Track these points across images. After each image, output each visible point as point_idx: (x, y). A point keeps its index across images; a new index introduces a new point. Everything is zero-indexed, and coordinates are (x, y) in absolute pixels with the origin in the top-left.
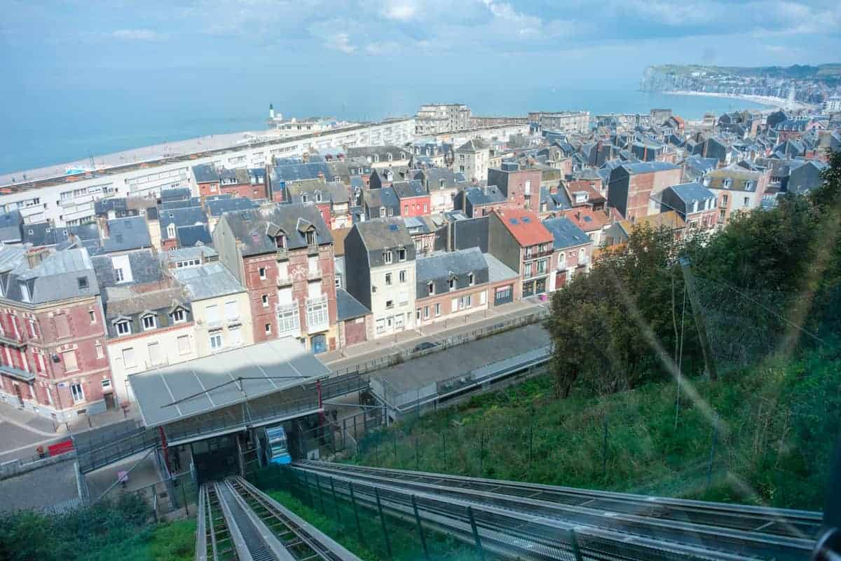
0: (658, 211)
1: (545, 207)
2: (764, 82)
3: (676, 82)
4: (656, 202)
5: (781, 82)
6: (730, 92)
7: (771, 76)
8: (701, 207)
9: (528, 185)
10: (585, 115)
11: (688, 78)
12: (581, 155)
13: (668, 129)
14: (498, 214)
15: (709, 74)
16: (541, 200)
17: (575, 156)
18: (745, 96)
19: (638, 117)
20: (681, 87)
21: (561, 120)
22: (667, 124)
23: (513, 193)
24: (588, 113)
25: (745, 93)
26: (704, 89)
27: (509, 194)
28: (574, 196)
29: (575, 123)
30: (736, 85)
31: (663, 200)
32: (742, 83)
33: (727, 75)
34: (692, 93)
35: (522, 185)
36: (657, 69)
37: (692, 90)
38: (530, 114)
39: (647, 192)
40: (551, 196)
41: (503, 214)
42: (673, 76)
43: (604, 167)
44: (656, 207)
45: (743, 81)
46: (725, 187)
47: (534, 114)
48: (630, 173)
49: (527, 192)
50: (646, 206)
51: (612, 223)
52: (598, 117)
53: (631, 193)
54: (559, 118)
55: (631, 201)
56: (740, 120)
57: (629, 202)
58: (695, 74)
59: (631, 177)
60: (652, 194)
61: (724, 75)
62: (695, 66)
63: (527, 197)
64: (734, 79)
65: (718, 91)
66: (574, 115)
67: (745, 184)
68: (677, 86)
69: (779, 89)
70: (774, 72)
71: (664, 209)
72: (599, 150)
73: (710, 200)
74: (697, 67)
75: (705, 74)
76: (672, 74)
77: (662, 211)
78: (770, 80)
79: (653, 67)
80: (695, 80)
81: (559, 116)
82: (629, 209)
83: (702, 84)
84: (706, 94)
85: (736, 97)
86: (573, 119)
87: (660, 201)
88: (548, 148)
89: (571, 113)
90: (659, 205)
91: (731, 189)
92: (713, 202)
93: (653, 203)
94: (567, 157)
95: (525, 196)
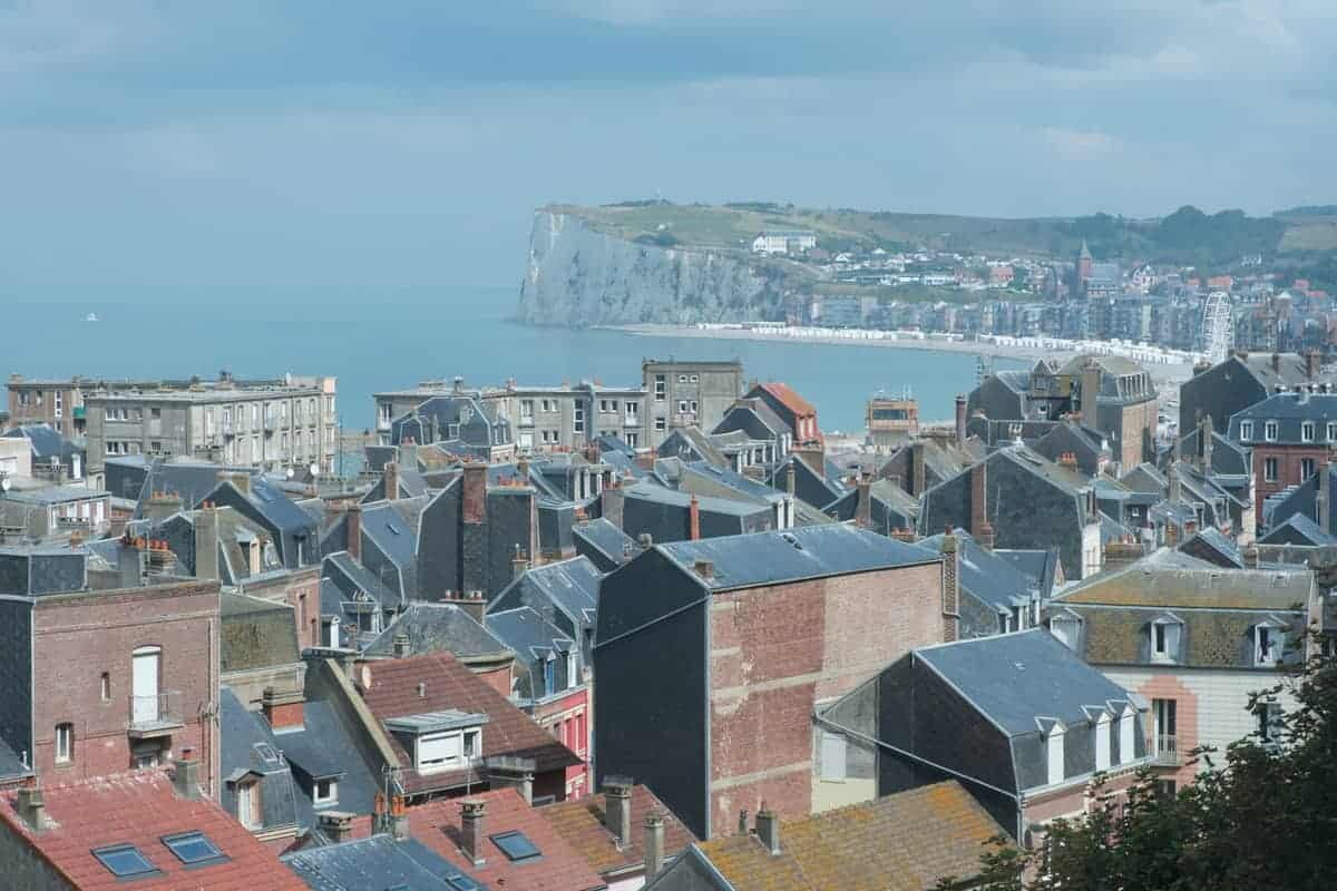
0: (866, 789)
1: (247, 802)
2: (1071, 279)
3: (687, 285)
4: (852, 741)
5: (1143, 283)
6: (935, 324)
7: (1100, 254)
8: (1078, 757)
9: (145, 674)
10: (316, 393)
11: (741, 262)
12: (358, 564)
13: (752, 443)
14: (19, 822)
15: (830, 246)
16: (226, 767)
17: (330, 568)
18: (1005, 341)
19: (583, 399)
20: (712, 302)
21: (196, 411)
22: (739, 420)
23: (63, 727)
24: (329, 385)
25: (999, 328)
26: (815, 310)
27: (40, 730)
28: (406, 740)
29: (268, 434)
30: (956, 295)
31: (886, 728)
32: (979, 286)
33: (909, 249)
34: (766, 330)
35: (112, 678)
36: (589, 222)
37: (764, 316)
38: (20, 390)
39: (798, 689)
40: (279, 742)
41: (47, 821)
42: (671, 254)
43: (514, 599)
44: (854, 771)
45: (984, 274)
46: (1160, 658)
47: (40, 389)
48: (707, 583)
49: (145, 716)
50: (799, 767)
51: (651, 861)
52: (387, 402)
53: (725, 696)
54: (187, 405)
55: (726, 741)
56: (1062, 405)
57: (718, 747)
58: (769, 245)
59: (716, 607)
60: (822, 702)
61: (894, 248)
62: (762, 208)
63: (146, 747)
64: (941, 267)
65: (877, 321)
66: (255, 392)
67: (1250, 633)
68: (692, 301)
69: (1147, 310)
70: (1103, 235)
71: (897, 773)
72: (469, 519)
73: (1115, 721)
74: (771, 214)
75: (808, 242)
76: (665, 241)
77: (885, 789)
78: (1099, 273)
79: (569, 210)
80: (770, 270)
81: (180, 395)
82: (721, 785)
83: (807, 288)
84: (826, 333)
85: (966, 346)
86: (253, 411)
87: (868, 732)
88: (189, 516)
89: (240, 385)
90: (869, 758)
91: (1185, 666)
92: (1127, 727)
93: (831, 751)
94: (294, 566)
95: (137, 742)
